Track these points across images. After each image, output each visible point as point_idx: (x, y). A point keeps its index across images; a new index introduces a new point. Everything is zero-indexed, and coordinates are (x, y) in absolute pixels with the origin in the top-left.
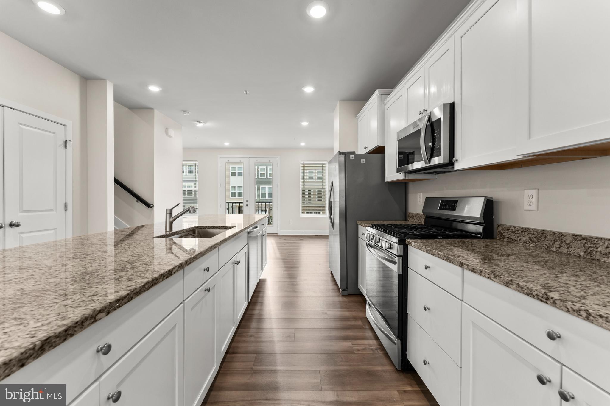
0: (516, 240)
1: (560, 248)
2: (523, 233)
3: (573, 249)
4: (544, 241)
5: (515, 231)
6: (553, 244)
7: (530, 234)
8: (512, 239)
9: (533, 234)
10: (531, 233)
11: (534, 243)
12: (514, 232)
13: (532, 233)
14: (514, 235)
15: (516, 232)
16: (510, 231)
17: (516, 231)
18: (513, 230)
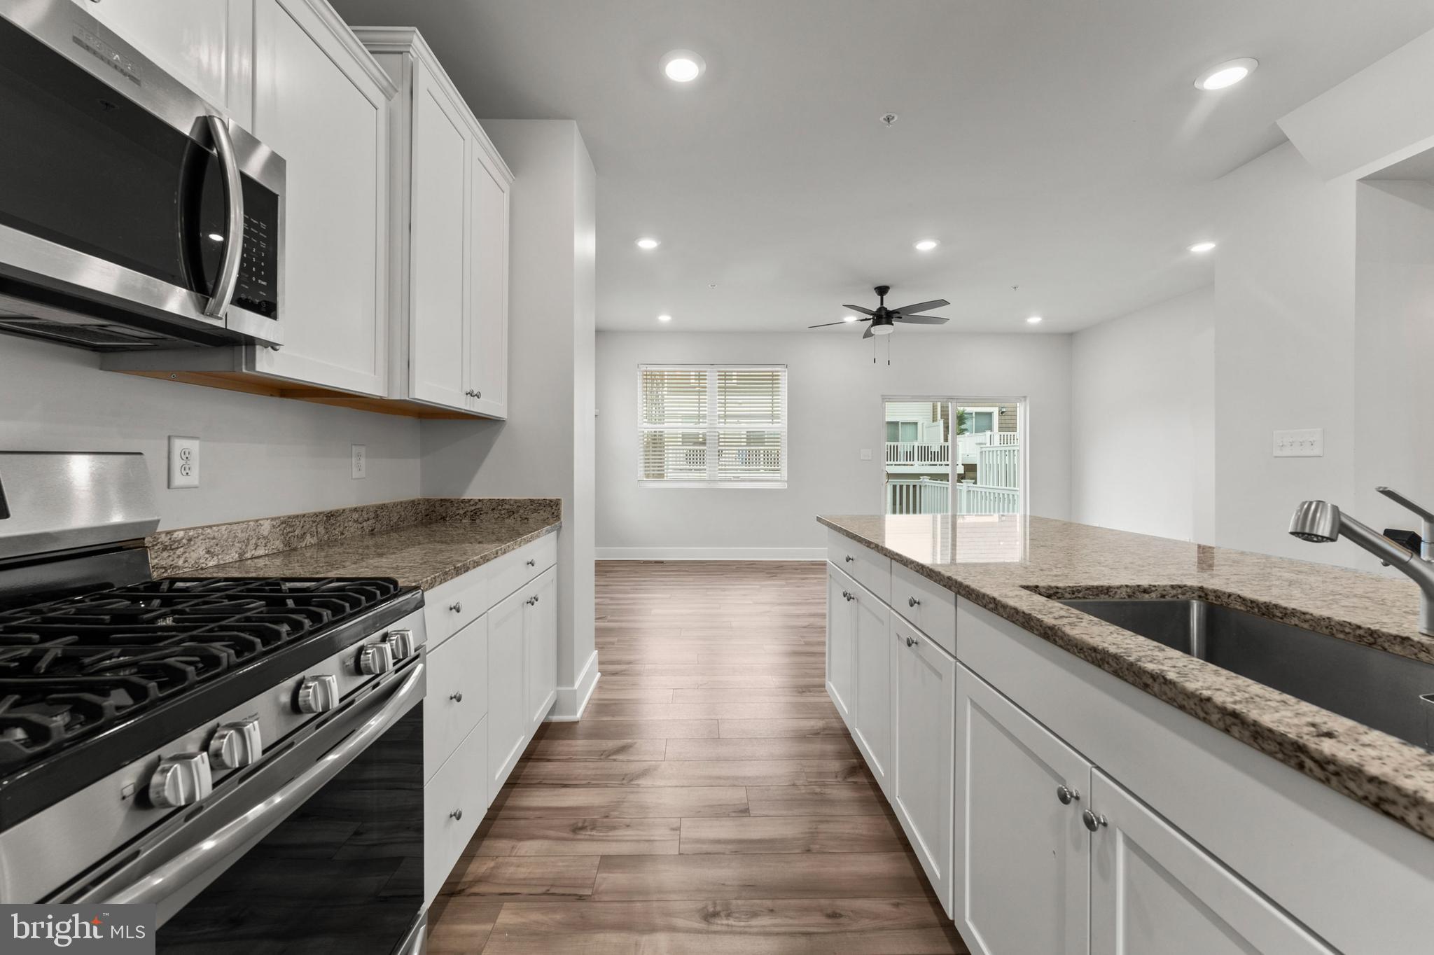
0: (176, 567)
1: (255, 549)
2: (192, 543)
3: (271, 543)
4: (233, 545)
5: (171, 545)
6: (246, 546)
7: (207, 540)
8: (164, 568)
9: (214, 538)
10: (209, 538)
11: (215, 558)
12: (169, 548)
13: (212, 536)
14: (169, 556)
15: (173, 547)
16: (156, 548)
17: (175, 542)
18: (166, 544)
